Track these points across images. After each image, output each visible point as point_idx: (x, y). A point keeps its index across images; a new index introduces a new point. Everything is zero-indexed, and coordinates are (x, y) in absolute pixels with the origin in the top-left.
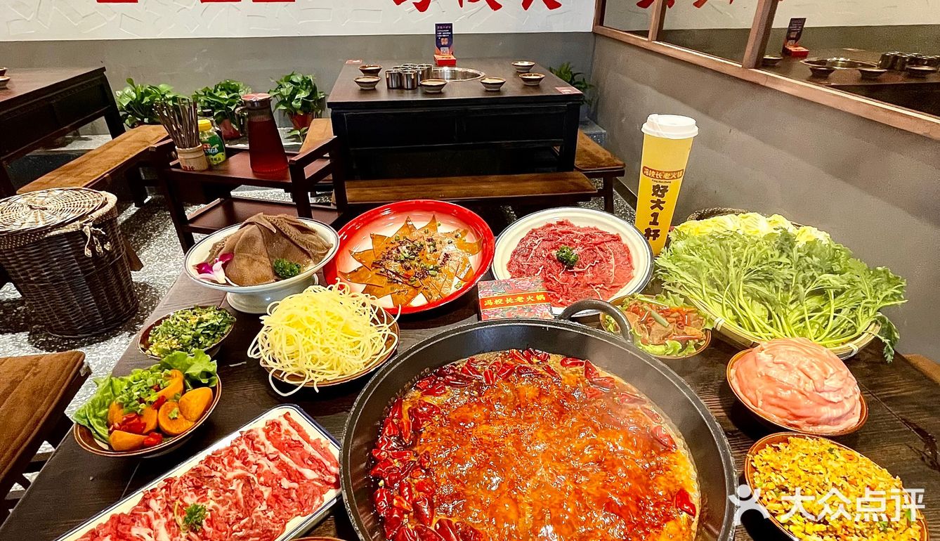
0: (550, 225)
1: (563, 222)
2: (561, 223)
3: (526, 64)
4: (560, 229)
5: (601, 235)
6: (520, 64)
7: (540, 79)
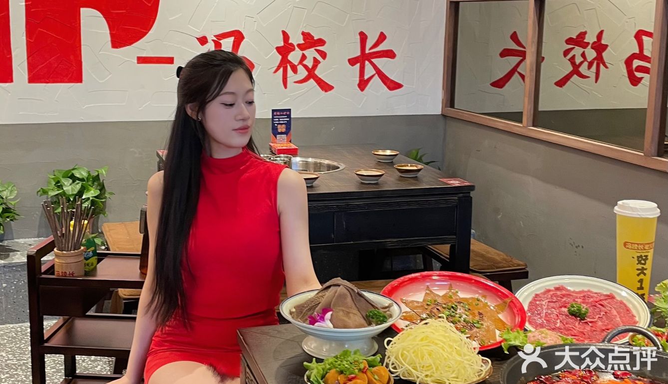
0: (549, 291)
1: (559, 288)
2: (557, 289)
3: (388, 152)
4: (559, 293)
5: (595, 295)
6: (381, 152)
7: (419, 170)
